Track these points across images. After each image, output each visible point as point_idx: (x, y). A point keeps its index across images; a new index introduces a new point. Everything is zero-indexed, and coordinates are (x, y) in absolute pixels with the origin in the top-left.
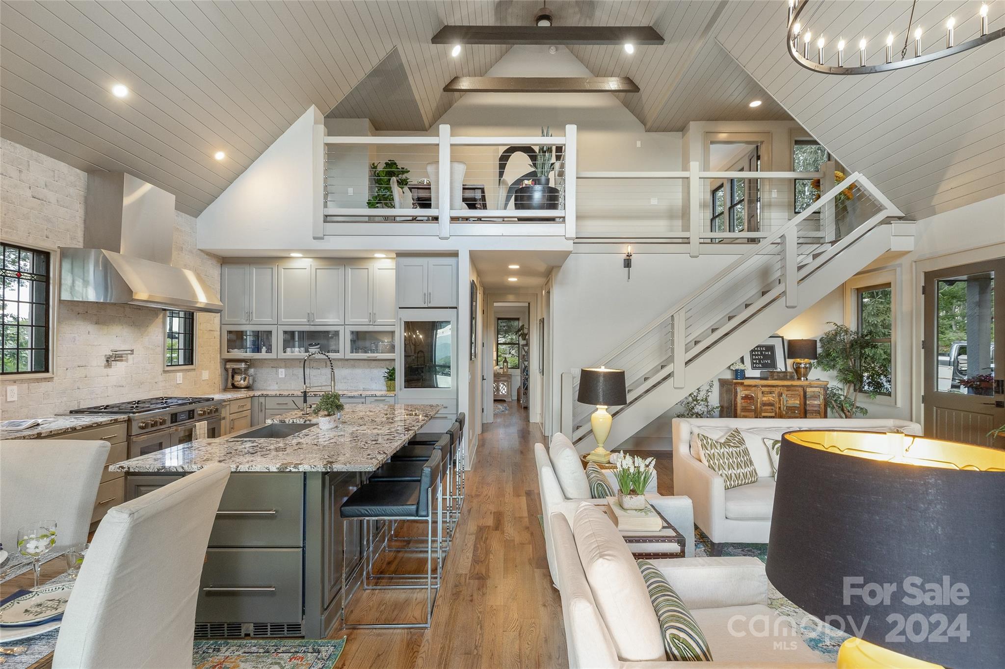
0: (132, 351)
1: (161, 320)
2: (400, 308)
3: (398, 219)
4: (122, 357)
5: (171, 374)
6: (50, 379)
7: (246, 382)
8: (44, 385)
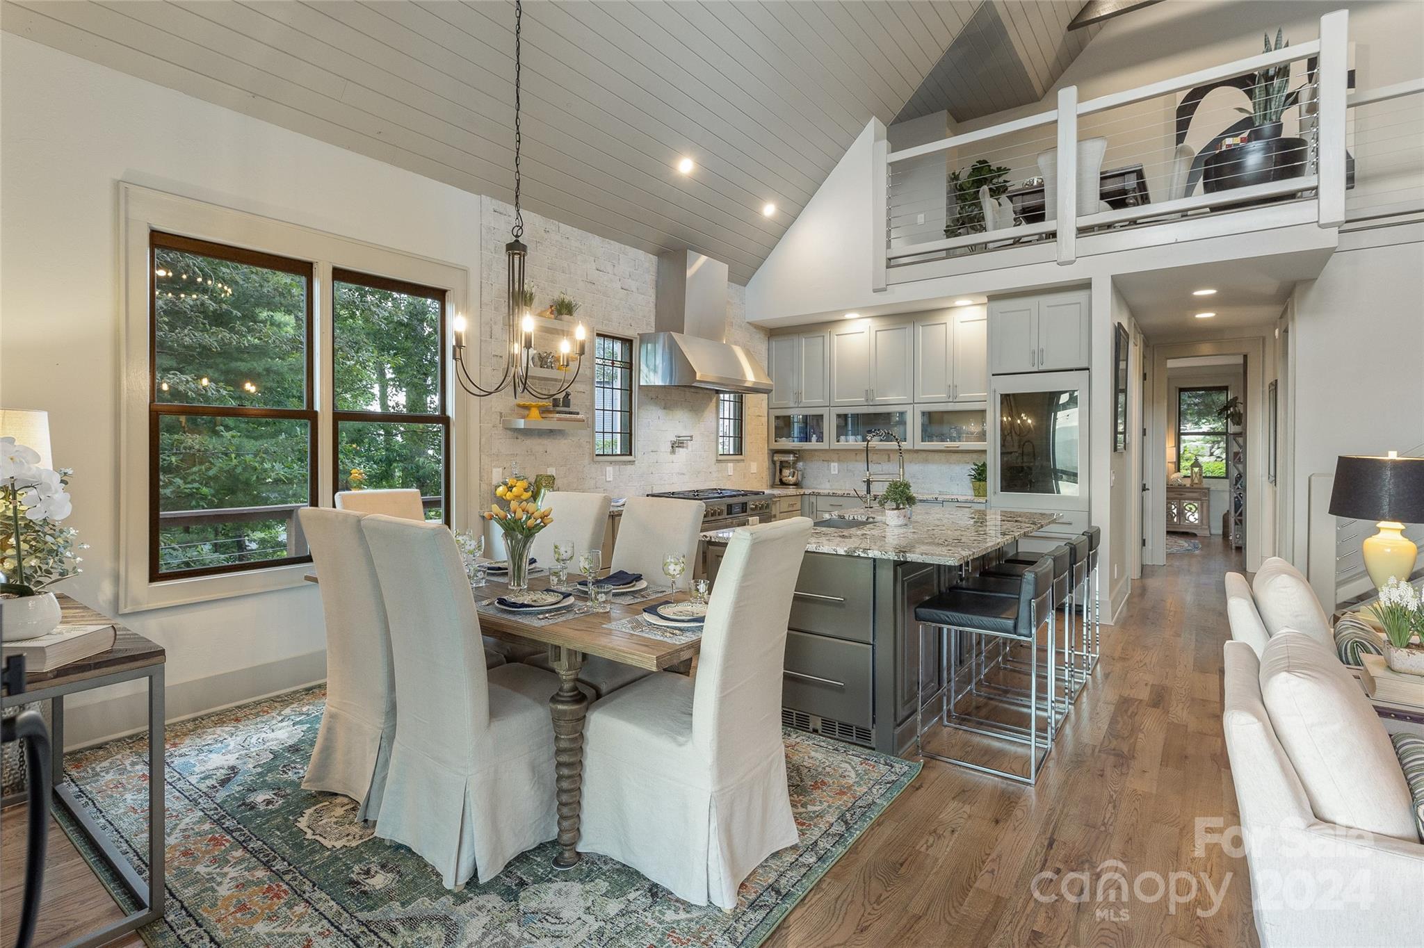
0: (691, 437)
1: (715, 404)
2: (993, 375)
3: (991, 246)
4: (683, 443)
5: (724, 464)
6: (632, 462)
7: (795, 478)
8: (629, 467)
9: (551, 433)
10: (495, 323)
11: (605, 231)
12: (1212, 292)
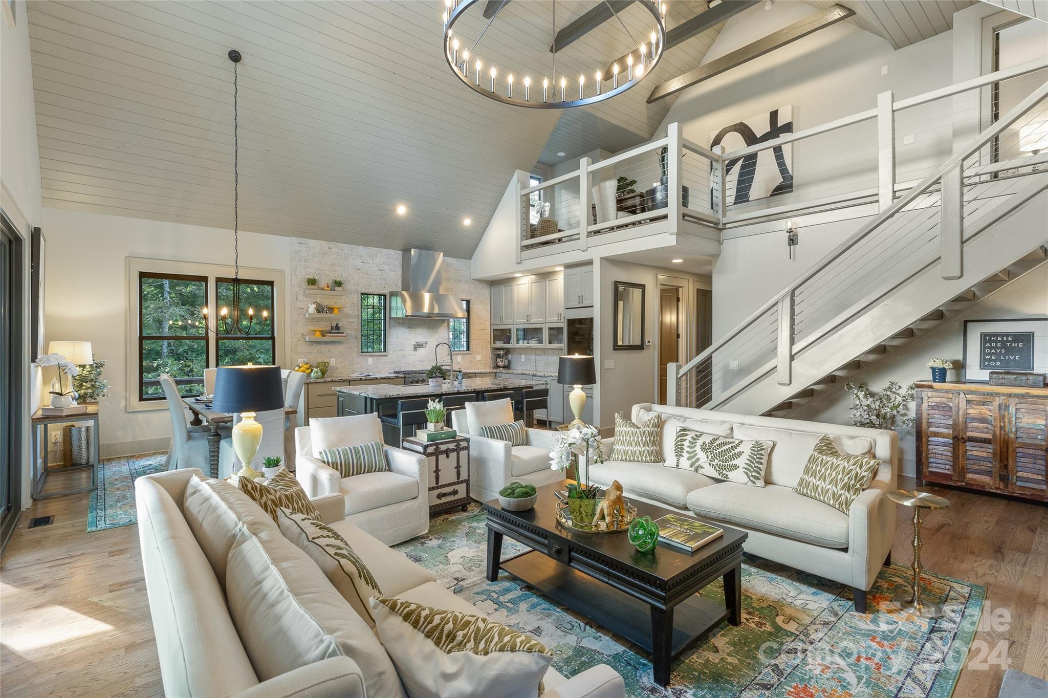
0: (428, 342)
2: (565, 309)
3: (563, 240)
4: (422, 345)
5: (454, 356)
6: (387, 356)
7: (503, 364)
8: (384, 358)
9: (333, 342)
10: (299, 293)
11: (366, 244)
12: (681, 261)
